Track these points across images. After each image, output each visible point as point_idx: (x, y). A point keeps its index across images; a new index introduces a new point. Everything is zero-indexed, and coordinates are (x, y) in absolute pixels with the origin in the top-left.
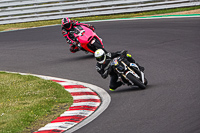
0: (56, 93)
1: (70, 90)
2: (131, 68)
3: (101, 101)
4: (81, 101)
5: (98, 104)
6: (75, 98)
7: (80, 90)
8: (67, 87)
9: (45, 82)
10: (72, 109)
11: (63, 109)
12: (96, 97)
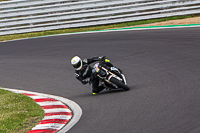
0: (27, 106)
2: (113, 72)
3: (72, 114)
5: (69, 117)
6: (47, 111)
7: (51, 103)
8: (38, 100)
9: (16, 95)
11: (35, 123)
12: (68, 111)
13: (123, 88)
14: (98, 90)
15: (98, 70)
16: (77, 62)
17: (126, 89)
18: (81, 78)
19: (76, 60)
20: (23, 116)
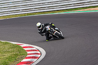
0: (19, 50)
1: (26, 49)
3: (41, 54)
4: (31, 54)
6: (28, 52)
7: (30, 49)
8: (24, 47)
9: (13, 45)
10: (26, 58)
11: (22, 58)
12: (39, 52)
13: (61, 38)
14: (49, 38)
15: (49, 29)
16: (39, 25)
17: (63, 38)
18: (41, 33)
19: (39, 24)
20: (17, 55)
